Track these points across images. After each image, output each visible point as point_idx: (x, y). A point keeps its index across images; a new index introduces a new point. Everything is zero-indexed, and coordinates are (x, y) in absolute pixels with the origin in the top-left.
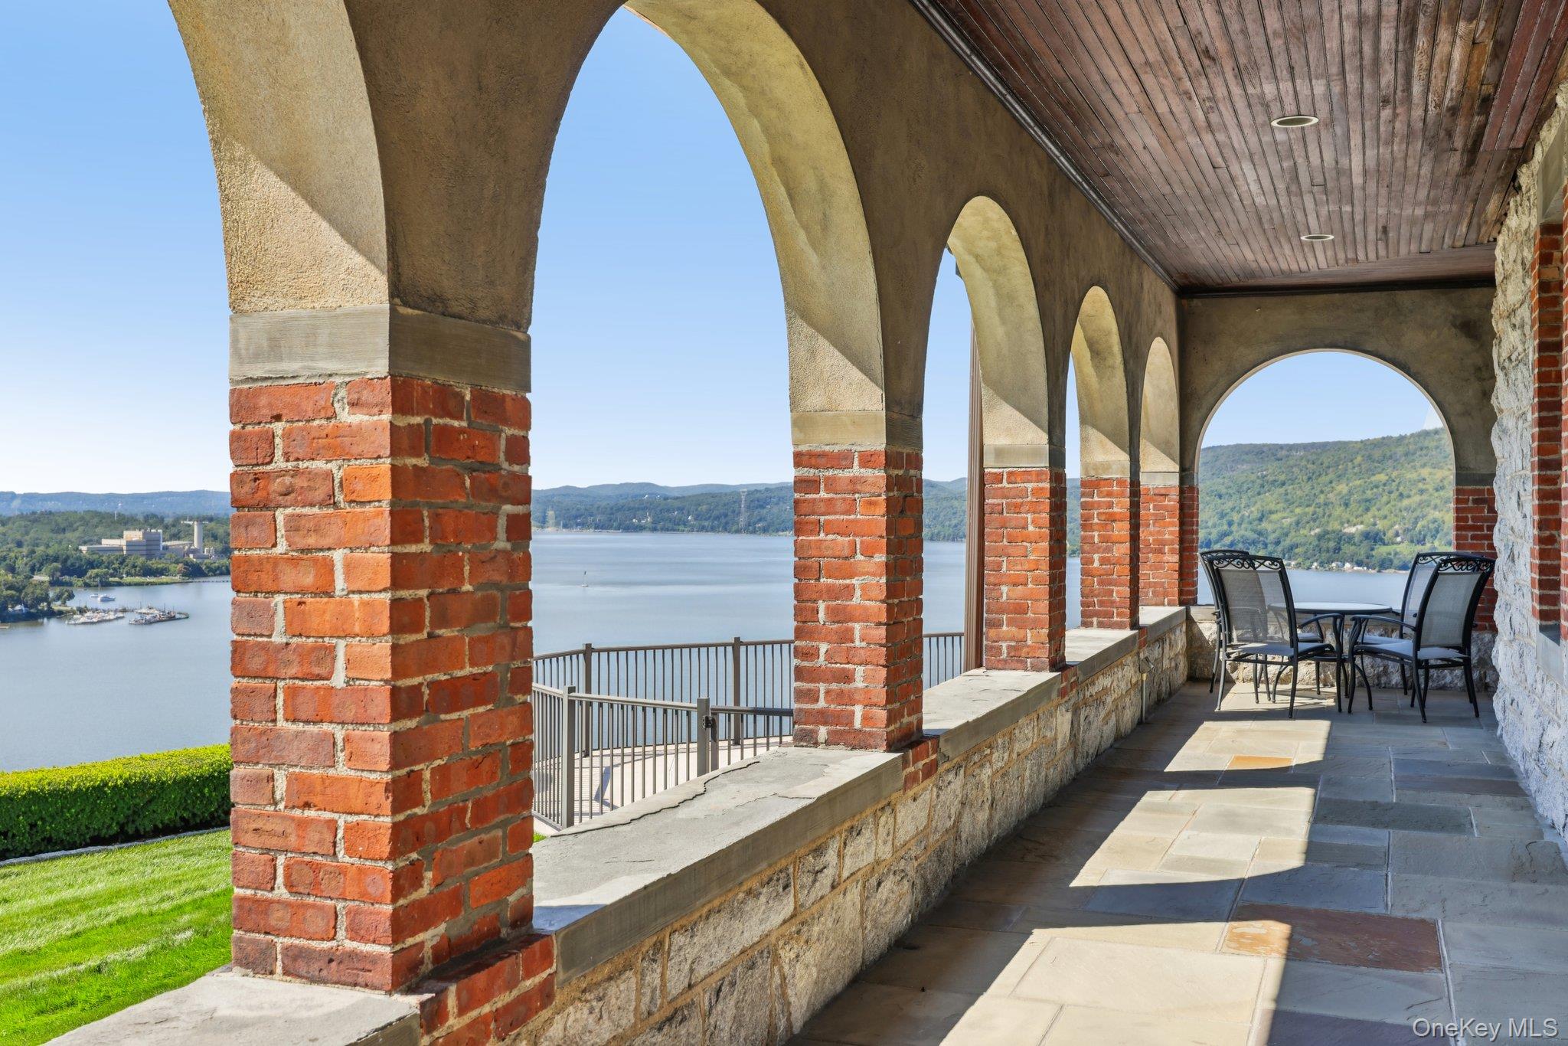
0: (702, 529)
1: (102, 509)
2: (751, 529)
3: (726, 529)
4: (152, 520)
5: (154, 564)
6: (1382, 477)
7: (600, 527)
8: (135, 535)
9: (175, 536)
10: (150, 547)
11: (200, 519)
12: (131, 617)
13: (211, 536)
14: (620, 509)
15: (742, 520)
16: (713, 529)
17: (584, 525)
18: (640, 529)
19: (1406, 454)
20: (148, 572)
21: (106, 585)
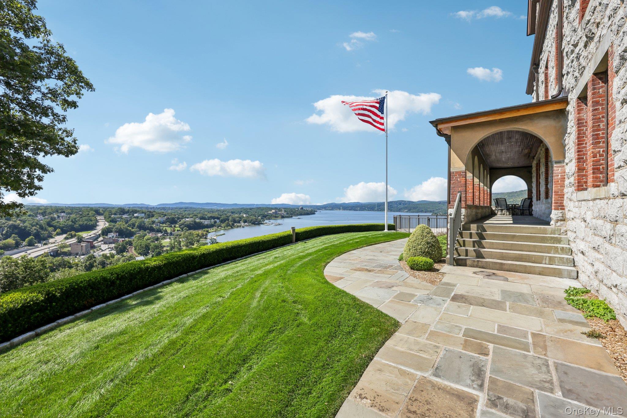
0: (369, 210)
1: (268, 206)
2: (378, 210)
3: (373, 210)
4: (275, 209)
5: (277, 216)
6: (512, 200)
7: (350, 210)
8: (274, 211)
9: (280, 211)
10: (276, 213)
11: (284, 208)
12: (273, 224)
13: (285, 211)
14: (354, 207)
15: (376, 209)
16: (371, 210)
17: (347, 210)
18: (357, 210)
19: (518, 195)
20: (276, 217)
21: (269, 219)
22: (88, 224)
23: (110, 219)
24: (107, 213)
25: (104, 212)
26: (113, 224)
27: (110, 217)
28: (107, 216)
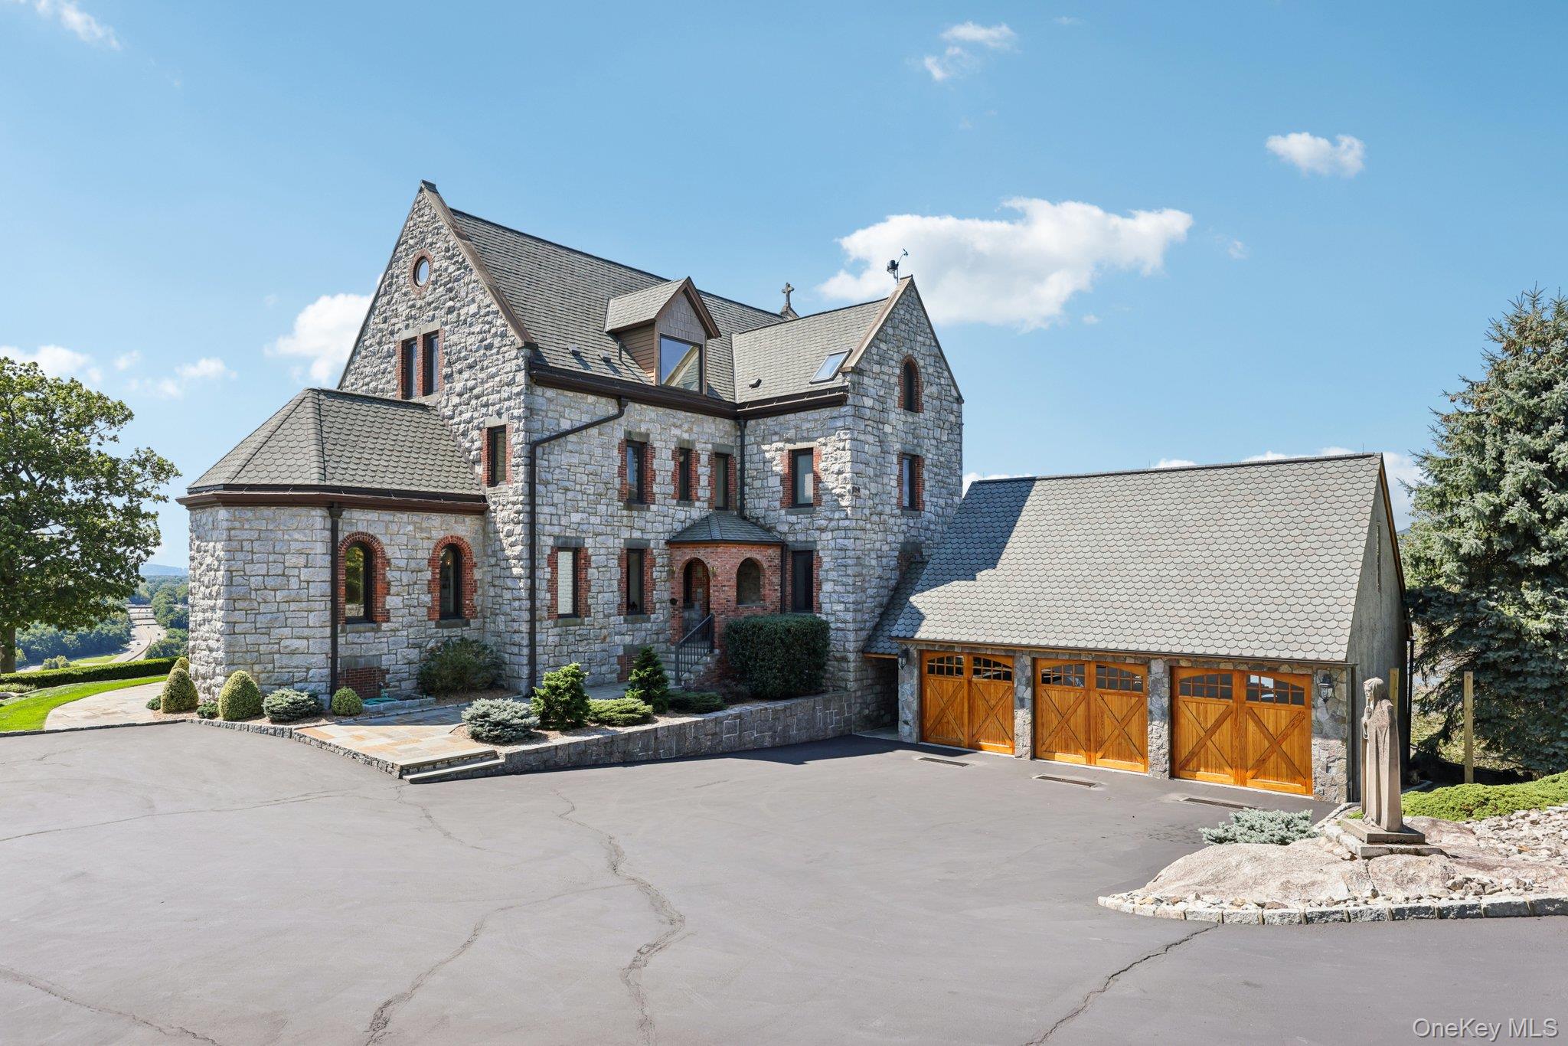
22: (104, 632)
23: (170, 617)
24: (160, 599)
25: (152, 594)
26: (179, 632)
27: (171, 610)
28: (163, 607)
